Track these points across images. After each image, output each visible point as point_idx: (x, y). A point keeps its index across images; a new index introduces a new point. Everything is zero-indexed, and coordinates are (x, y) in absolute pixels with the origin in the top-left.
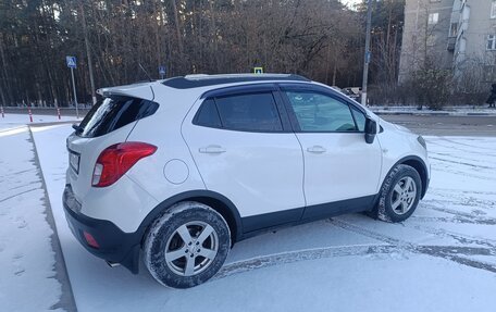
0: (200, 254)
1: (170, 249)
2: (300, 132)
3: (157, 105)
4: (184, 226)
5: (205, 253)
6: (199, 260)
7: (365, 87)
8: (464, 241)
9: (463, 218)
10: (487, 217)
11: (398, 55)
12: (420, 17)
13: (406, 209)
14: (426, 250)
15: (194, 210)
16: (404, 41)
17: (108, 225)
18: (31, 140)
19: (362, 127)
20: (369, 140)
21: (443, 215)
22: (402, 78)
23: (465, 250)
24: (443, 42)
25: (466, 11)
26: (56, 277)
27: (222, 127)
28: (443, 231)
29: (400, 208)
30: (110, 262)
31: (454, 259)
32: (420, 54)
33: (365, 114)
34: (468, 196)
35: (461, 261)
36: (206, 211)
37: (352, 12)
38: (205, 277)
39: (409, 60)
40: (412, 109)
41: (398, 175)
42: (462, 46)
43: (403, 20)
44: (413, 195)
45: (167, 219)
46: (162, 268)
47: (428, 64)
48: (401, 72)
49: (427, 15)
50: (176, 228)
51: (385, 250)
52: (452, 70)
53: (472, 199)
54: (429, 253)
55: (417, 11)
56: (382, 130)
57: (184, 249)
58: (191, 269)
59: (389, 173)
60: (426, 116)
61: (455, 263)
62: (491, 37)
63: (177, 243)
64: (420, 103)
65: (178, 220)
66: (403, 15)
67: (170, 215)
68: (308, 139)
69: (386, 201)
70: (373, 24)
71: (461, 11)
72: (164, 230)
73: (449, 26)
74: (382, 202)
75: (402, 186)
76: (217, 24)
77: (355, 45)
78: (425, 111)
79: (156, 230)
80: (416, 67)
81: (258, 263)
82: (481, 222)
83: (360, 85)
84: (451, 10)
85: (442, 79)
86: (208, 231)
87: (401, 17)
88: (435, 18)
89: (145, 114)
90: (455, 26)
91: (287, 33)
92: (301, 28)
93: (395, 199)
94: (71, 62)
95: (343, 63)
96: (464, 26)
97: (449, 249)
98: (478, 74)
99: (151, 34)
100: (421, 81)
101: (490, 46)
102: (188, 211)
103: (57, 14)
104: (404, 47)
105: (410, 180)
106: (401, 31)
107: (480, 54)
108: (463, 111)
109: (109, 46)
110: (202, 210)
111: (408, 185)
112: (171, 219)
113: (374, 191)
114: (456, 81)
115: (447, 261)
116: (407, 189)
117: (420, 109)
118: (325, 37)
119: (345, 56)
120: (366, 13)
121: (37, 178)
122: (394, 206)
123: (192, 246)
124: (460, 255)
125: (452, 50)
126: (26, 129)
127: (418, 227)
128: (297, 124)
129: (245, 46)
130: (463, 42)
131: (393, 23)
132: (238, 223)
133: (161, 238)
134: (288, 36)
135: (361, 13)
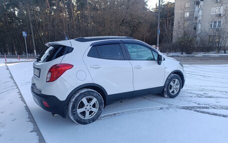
0: (91, 110)
1: (79, 108)
2: (131, 60)
3: (73, 49)
4: (85, 98)
5: (93, 109)
6: (91, 112)
7: (158, 45)
8: (199, 104)
9: (199, 96)
10: (209, 95)
11: (172, 30)
12: (181, 14)
13: (176, 92)
14: (184, 108)
15: (88, 91)
16: (174, 24)
17: (54, 98)
18: (8, 69)
19: (156, 58)
20: (159, 63)
21: (191, 95)
22: (174, 41)
23: (200, 107)
24: (191, 25)
25: (201, 11)
26: (30, 121)
27: (100, 58)
28: (191, 101)
29: (173, 92)
30: (53, 114)
31: (195, 111)
32: (181, 30)
33: (157, 53)
34: (202, 88)
35: (198, 111)
36: (94, 92)
37: (151, 12)
38: (93, 120)
39: (177, 33)
40: (179, 54)
41: (172, 78)
42: (199, 27)
43: (174, 15)
44: (178, 86)
45: (78, 95)
46: (76, 115)
47: (185, 34)
48: (174, 38)
49: (184, 13)
50: (82, 99)
51: (167, 108)
52: (196, 37)
53: (203, 89)
54: (185, 109)
55: (180, 11)
56: (164, 59)
57: (85, 108)
58: (88, 117)
59: (168, 77)
60: (185, 57)
61: (196, 112)
62: (212, 22)
63: (82, 105)
64: (182, 51)
65: (82, 96)
66: (174, 13)
67: (79, 94)
68: (135, 63)
69: (167, 89)
70: (161, 17)
71: (199, 11)
72: (76, 99)
73: (193, 18)
74: (165, 89)
75: (174, 83)
76: (91, 17)
77: (153, 26)
78: (185, 54)
79: (73, 100)
80: (180, 36)
81: (115, 114)
82: (206, 97)
83: (156, 44)
84: (194, 11)
85: (191, 40)
86: (94, 100)
87: (173, 14)
88: (187, 14)
89: (68, 52)
90: (196, 18)
91: (123, 21)
92: (129, 19)
93: (171, 88)
94: (24, 34)
95: (148, 34)
96: (200, 18)
97: (193, 107)
98: (207, 38)
99: (61, 21)
100: (182, 42)
101: (211, 27)
102: (86, 92)
103: (16, 13)
104: (174, 27)
105: (177, 80)
106: (173, 20)
107: (207, 30)
108: (201, 55)
109: (42, 27)
110: (92, 91)
111: (176, 82)
112: (79, 95)
113: (162, 84)
114: (197, 42)
115: (193, 111)
116: (176, 84)
117: (182, 54)
118: (140, 23)
119: (149, 31)
120: (157, 12)
121: (14, 84)
122: (171, 91)
123: (88, 107)
124: (197, 109)
125: (195, 28)
126: (4, 64)
127: (181, 100)
128: (130, 57)
129: (104, 27)
130: (200, 25)
131: (170, 16)
132: (107, 97)
133: (76, 103)
134: (123, 22)
135: (155, 12)
